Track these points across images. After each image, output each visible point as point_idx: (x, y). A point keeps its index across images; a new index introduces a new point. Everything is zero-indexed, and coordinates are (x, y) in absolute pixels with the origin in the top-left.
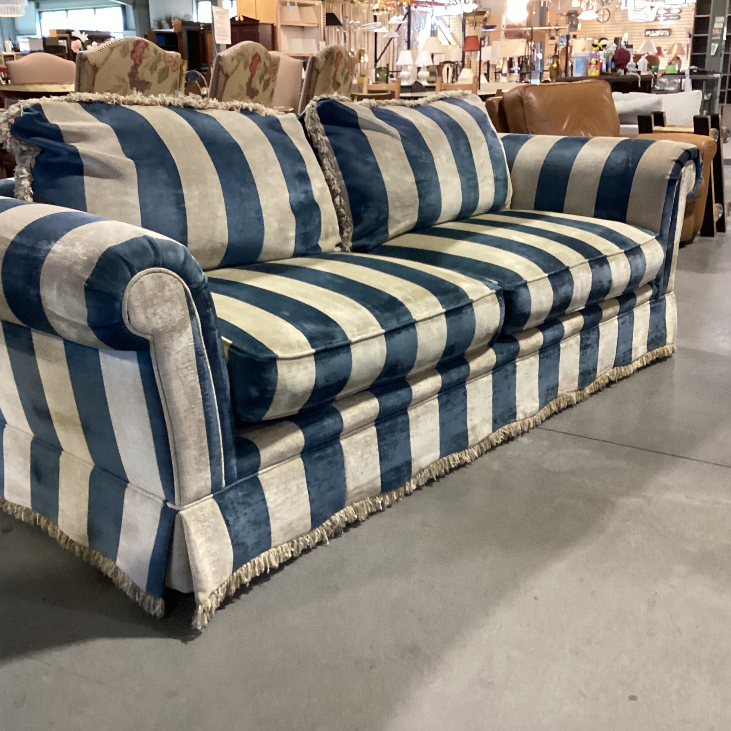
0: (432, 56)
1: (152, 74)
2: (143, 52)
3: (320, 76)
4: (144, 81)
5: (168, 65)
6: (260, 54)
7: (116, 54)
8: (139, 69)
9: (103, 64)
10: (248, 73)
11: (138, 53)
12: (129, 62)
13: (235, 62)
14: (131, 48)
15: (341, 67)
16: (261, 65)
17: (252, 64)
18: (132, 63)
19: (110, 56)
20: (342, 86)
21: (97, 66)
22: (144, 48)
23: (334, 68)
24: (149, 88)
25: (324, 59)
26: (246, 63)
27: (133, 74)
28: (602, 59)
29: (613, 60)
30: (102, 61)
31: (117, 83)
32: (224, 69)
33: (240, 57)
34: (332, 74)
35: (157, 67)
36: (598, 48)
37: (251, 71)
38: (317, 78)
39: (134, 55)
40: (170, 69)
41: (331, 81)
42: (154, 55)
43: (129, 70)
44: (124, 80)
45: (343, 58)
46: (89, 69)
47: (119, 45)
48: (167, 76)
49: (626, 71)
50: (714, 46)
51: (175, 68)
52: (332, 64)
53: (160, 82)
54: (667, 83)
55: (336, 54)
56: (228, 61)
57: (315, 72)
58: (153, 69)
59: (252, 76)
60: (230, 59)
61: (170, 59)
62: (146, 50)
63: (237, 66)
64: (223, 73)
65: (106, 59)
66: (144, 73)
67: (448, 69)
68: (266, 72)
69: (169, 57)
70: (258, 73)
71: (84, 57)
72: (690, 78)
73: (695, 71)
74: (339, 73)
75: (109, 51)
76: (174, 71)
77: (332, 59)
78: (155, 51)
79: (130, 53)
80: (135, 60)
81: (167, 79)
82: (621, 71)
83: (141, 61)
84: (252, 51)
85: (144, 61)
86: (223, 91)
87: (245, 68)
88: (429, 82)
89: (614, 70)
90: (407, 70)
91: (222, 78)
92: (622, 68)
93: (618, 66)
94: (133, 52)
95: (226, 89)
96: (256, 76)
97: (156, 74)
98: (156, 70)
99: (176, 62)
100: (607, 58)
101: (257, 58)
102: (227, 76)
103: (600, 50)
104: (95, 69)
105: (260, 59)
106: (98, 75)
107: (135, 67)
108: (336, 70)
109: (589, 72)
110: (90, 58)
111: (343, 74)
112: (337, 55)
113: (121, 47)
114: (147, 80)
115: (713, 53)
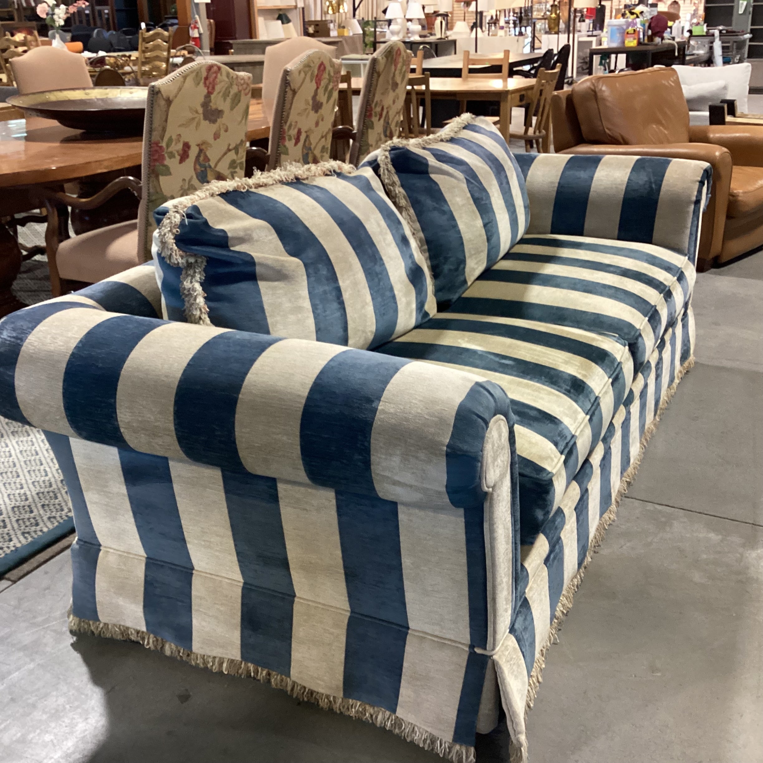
0: (424, 8)
1: (225, 100)
2: (216, 77)
3: (381, 79)
4: (217, 109)
5: (240, 88)
6: (325, 62)
7: (189, 82)
8: (212, 96)
9: (176, 96)
10: (314, 85)
11: (211, 79)
12: (202, 90)
13: (303, 74)
14: (204, 74)
15: (399, 66)
16: (326, 76)
17: (317, 76)
18: (205, 91)
19: (183, 86)
20: (399, 86)
21: (171, 99)
22: (216, 73)
23: (393, 67)
24: (222, 117)
25: (385, 59)
26: (312, 74)
27: (206, 104)
28: (639, 27)
29: (649, 27)
30: (175, 91)
31: (190, 115)
32: (292, 85)
33: (307, 69)
34: (392, 75)
35: (229, 92)
36: (635, 16)
37: (316, 83)
38: (377, 80)
39: (207, 82)
40: (242, 92)
41: (391, 82)
42: (226, 79)
43: (202, 99)
44: (197, 112)
45: (402, 56)
46: (163, 103)
47: (192, 72)
48: (239, 101)
49: (663, 39)
50: (742, 4)
51: (247, 91)
52: (391, 63)
53: (232, 108)
54: (696, 46)
55: (395, 53)
56: (296, 74)
57: (375, 75)
58: (226, 95)
59: (318, 88)
60: (298, 74)
61: (242, 82)
62: (219, 75)
63: (305, 79)
64: (291, 89)
65: (180, 89)
66: (217, 102)
67: (441, 22)
68: (330, 81)
69: (242, 79)
70: (323, 83)
71: (157, 90)
72: (720, 40)
73: (724, 32)
74: (397, 72)
75: (182, 80)
76: (246, 95)
77: (392, 58)
78: (228, 75)
79: (203, 81)
80: (208, 88)
81: (240, 104)
82: (657, 40)
83: (213, 88)
84: (318, 60)
85: (218, 88)
86: (290, 108)
87: (312, 81)
88: (421, 36)
89: (651, 38)
90: (397, 24)
91: (289, 94)
92: (659, 37)
93: (654, 34)
94: (206, 78)
95: (293, 107)
96: (320, 87)
97: (229, 100)
98: (228, 96)
99: (248, 84)
100: (643, 25)
101: (322, 67)
102: (294, 92)
103: (638, 17)
104: (169, 102)
105: (325, 68)
106: (172, 108)
107: (209, 94)
108: (395, 70)
109: (626, 42)
110: (162, 90)
111: (400, 73)
112: (397, 53)
113: (194, 74)
114: (219, 109)
115: (741, 12)
